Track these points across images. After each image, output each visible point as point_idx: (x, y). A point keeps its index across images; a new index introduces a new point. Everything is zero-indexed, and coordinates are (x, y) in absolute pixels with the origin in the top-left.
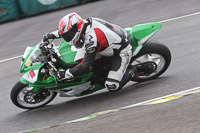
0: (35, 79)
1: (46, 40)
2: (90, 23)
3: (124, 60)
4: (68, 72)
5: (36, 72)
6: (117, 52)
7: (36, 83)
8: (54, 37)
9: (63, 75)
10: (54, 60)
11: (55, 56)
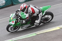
0: (14, 23)
1: (16, 12)
2: (29, 6)
3: (40, 17)
4: (24, 21)
5: (14, 21)
6: (38, 15)
7: (14, 25)
8: (19, 11)
9: (22, 22)
10: (19, 18)
11: (20, 16)
